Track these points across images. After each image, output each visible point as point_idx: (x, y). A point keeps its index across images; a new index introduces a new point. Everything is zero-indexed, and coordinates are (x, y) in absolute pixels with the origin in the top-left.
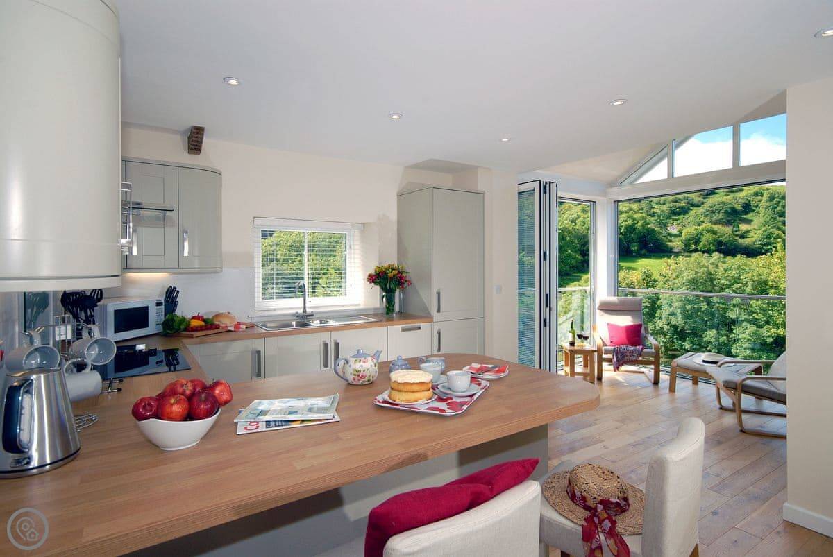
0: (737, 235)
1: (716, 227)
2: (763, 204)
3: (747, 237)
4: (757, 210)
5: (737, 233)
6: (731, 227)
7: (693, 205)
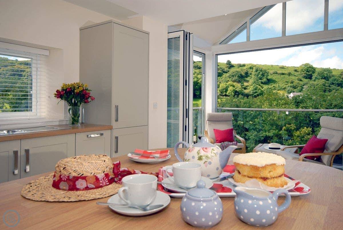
0: (243, 88)
1: (235, 84)
2: (253, 73)
3: (247, 89)
4: (251, 76)
5: (243, 87)
6: (240, 84)
7: (224, 72)
